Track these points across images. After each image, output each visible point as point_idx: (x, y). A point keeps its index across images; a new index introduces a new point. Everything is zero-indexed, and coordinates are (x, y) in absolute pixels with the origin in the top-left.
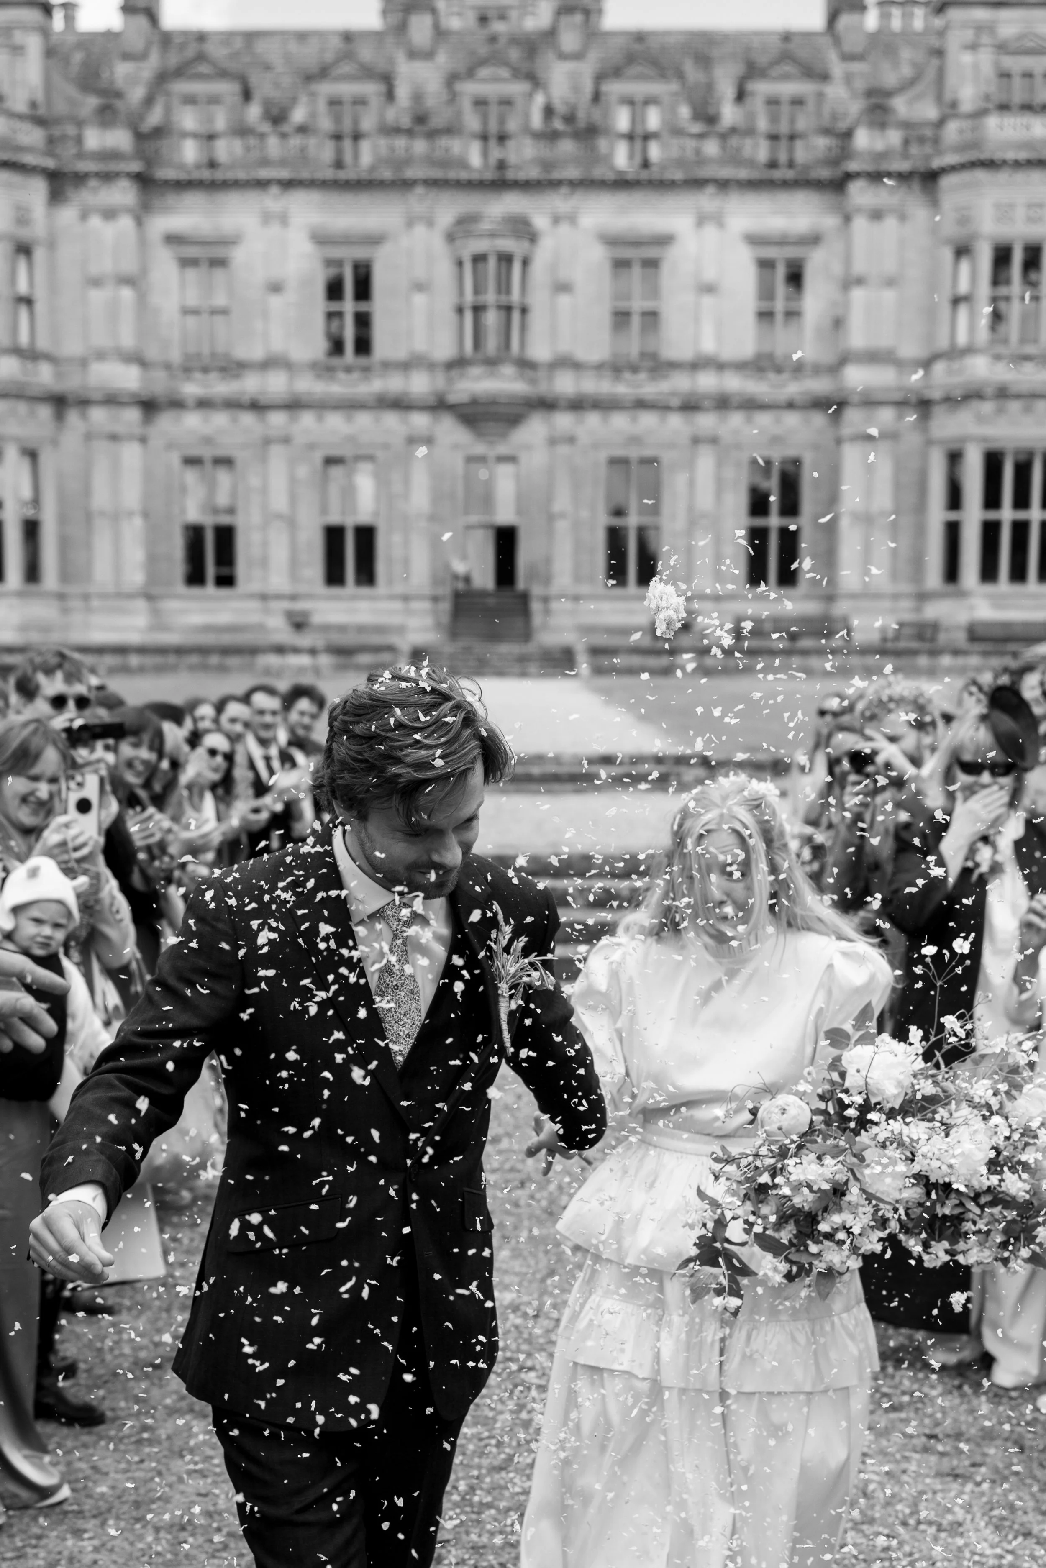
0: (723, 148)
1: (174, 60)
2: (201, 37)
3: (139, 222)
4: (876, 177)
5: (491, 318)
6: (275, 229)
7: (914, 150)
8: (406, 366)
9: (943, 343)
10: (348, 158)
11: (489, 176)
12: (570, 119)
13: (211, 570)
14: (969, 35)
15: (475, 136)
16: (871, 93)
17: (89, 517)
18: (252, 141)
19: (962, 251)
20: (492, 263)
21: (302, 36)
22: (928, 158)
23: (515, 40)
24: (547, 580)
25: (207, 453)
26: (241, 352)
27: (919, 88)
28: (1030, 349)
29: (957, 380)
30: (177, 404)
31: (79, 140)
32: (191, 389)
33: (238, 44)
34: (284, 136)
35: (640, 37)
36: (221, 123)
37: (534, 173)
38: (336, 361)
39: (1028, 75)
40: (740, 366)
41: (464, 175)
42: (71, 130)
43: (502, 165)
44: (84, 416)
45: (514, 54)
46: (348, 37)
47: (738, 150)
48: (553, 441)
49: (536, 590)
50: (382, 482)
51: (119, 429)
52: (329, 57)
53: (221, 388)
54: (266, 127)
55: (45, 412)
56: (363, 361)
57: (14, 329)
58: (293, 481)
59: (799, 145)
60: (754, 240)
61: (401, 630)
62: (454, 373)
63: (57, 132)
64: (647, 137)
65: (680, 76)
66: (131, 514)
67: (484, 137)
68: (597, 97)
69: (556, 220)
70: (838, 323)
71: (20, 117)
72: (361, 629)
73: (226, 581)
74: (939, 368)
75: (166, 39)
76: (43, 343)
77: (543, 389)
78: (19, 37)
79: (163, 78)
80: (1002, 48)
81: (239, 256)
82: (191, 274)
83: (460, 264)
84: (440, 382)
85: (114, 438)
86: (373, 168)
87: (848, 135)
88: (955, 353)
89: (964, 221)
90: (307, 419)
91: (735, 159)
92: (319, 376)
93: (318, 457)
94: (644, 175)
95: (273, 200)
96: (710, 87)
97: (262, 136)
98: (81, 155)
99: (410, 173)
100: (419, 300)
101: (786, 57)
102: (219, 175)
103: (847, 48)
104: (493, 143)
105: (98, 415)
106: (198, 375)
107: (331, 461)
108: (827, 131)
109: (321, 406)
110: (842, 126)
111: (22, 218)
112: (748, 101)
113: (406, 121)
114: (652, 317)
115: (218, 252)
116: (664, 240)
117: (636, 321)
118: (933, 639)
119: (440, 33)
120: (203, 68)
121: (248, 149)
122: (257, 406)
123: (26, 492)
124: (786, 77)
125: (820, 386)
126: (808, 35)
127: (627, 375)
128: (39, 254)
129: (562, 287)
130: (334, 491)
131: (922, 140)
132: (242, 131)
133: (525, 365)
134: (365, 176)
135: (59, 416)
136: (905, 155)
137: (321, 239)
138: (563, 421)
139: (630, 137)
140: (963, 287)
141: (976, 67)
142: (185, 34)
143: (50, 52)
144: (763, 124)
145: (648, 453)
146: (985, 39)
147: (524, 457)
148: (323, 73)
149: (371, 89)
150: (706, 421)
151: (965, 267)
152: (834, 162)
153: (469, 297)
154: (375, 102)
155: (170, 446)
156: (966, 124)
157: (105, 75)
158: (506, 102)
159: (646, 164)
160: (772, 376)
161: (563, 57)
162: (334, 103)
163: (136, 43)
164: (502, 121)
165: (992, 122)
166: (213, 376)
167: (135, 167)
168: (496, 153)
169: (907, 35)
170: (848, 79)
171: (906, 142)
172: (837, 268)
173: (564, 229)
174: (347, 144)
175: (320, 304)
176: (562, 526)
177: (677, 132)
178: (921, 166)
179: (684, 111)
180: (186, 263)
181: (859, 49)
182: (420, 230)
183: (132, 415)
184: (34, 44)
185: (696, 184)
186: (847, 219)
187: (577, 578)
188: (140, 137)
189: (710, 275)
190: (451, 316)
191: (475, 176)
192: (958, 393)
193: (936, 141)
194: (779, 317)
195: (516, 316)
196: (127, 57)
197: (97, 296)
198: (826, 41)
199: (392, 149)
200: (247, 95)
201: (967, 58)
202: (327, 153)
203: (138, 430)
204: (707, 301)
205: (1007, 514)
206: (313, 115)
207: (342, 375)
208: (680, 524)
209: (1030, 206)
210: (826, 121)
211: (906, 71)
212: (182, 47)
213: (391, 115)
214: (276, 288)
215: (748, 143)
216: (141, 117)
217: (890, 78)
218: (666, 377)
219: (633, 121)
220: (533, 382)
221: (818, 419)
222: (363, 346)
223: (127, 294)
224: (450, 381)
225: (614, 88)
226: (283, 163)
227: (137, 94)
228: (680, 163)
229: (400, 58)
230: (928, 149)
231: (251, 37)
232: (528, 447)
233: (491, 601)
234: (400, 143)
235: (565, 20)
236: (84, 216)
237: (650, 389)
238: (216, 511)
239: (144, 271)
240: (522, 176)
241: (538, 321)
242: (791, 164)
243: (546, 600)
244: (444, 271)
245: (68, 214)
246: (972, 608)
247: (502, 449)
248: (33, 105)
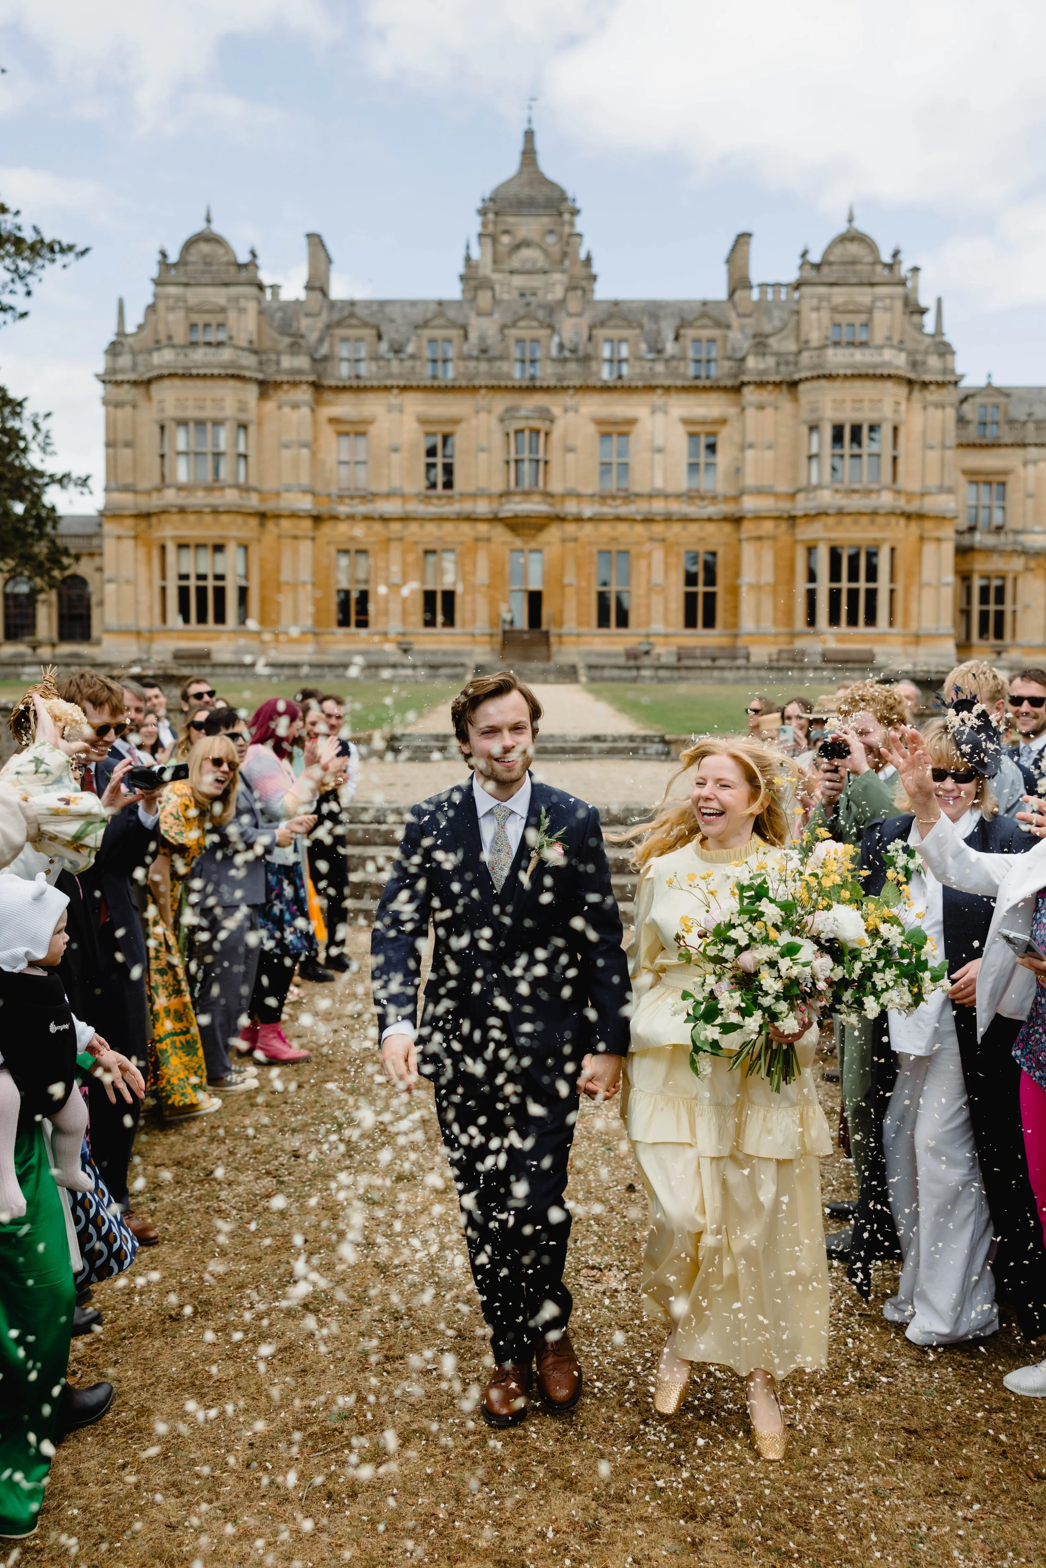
0: (667, 367)
1: (336, 316)
2: (352, 303)
3: (313, 411)
4: (761, 385)
5: (526, 467)
6: (395, 415)
7: (783, 368)
8: (474, 496)
9: (803, 483)
10: (440, 373)
11: (525, 384)
12: (573, 351)
13: (353, 618)
14: (815, 302)
15: (516, 360)
16: (755, 336)
17: (279, 586)
18: (382, 363)
19: (813, 428)
20: (527, 434)
21: (413, 303)
22: (791, 374)
23: (540, 306)
24: (561, 624)
25: (352, 547)
26: (374, 488)
27: (784, 333)
28: (857, 486)
29: (812, 504)
30: (335, 518)
31: (278, 363)
32: (343, 509)
33: (375, 308)
34: (401, 360)
35: (616, 303)
36: (363, 354)
37: (552, 382)
38: (431, 492)
39: (851, 325)
40: (678, 496)
41: (510, 384)
42: (273, 357)
43: (533, 378)
44: (277, 525)
45: (541, 314)
46: (440, 303)
47: (677, 368)
48: (564, 541)
49: (554, 630)
50: (459, 564)
51: (299, 533)
52: (429, 315)
53: (362, 509)
54: (391, 355)
55: (254, 522)
56: (448, 492)
57: (236, 474)
58: (404, 564)
59: (713, 365)
60: (686, 422)
61: (470, 654)
62: (504, 500)
63: (264, 357)
64: (620, 361)
65: (641, 326)
66: (304, 583)
67: (523, 361)
68: (590, 338)
69: (566, 411)
70: (739, 471)
71: (243, 349)
72: (445, 653)
73: (363, 623)
74: (801, 497)
75: (332, 305)
76: (253, 482)
77: (558, 509)
78: (243, 303)
79: (329, 327)
80: (835, 310)
81: (373, 430)
82: (345, 442)
83: (508, 435)
84: (495, 506)
85: (295, 537)
86: (455, 379)
87: (743, 360)
88: (810, 489)
89: (813, 410)
90: (414, 527)
91: (674, 374)
92: (421, 501)
93: (420, 549)
94: (619, 383)
95: (394, 398)
96: (659, 333)
97: (389, 360)
98: (279, 371)
99: (477, 383)
100: (483, 456)
101: (704, 315)
102: (362, 383)
103: (741, 311)
104: (528, 364)
105: (285, 524)
106: (347, 501)
107: (427, 552)
108: (729, 358)
109: (422, 519)
110: (739, 355)
111: (242, 407)
112: (681, 340)
113: (475, 353)
114: (624, 467)
115: (360, 428)
116: (632, 422)
117: (615, 468)
118: (802, 661)
119: (496, 301)
120: (354, 321)
121: (379, 368)
122: (384, 519)
123: (241, 570)
124: (704, 327)
125: (728, 508)
126: (717, 303)
127: (609, 501)
128: (252, 429)
129: (570, 449)
130: (430, 570)
131: (787, 363)
132: (376, 358)
133: (547, 495)
134: (450, 384)
135: (262, 525)
136: (778, 372)
137: (423, 421)
138: (570, 528)
139: (611, 361)
140: (814, 449)
141: (819, 320)
142: (343, 302)
143: (261, 312)
144: (691, 354)
145: (622, 547)
146: (824, 304)
147: (546, 550)
148: (425, 324)
149: (455, 333)
150: (658, 529)
151: (815, 437)
152: (736, 376)
153: (513, 456)
154: (456, 341)
155: (329, 543)
156: (815, 353)
157: (295, 324)
158: (536, 341)
159: (620, 377)
160: (698, 502)
161: (570, 315)
162: (432, 341)
163: (314, 307)
164: (533, 352)
165: (830, 352)
166: (357, 501)
167: (312, 378)
168: (530, 371)
169: (777, 303)
170: (742, 328)
171: (778, 364)
172: (737, 438)
173: (571, 415)
174: (440, 364)
175: (423, 460)
176: (569, 592)
177: (640, 359)
178: (788, 379)
179: (643, 347)
180: (340, 434)
181: (748, 311)
182: (483, 415)
183: (308, 524)
184: (252, 307)
185: (651, 388)
186: (743, 409)
187: (580, 623)
188: (314, 360)
189: (659, 442)
190: (503, 466)
191: (517, 384)
192: (813, 512)
193: (796, 364)
194: (702, 467)
195: (541, 465)
196: (307, 315)
197: (286, 453)
198: (729, 305)
199: (466, 368)
200: (380, 337)
201: (814, 315)
202: (428, 370)
203: (310, 534)
204: (658, 457)
205: (845, 584)
206: (419, 348)
207: (435, 501)
208: (642, 590)
209: (854, 401)
210: (729, 352)
211: (777, 323)
212: (341, 309)
213: (466, 348)
214: (396, 450)
215: (682, 364)
216: (316, 350)
217: (767, 328)
218: (633, 502)
219: (612, 352)
220: (551, 505)
221: (727, 528)
222: (448, 484)
223: (305, 452)
224: (501, 505)
225: (600, 333)
226: (401, 376)
227: (313, 337)
228: (641, 376)
229: (472, 315)
230: (792, 368)
231: (383, 304)
232: (549, 544)
233: (526, 637)
234: (472, 364)
235: (571, 294)
236: (280, 407)
237: (623, 510)
238: (357, 581)
239: (316, 439)
240: (545, 384)
241: (555, 469)
242: (708, 377)
243: (560, 636)
244: (498, 438)
245: (270, 406)
246: (824, 642)
247: (533, 545)
248: (251, 342)
